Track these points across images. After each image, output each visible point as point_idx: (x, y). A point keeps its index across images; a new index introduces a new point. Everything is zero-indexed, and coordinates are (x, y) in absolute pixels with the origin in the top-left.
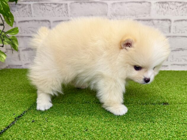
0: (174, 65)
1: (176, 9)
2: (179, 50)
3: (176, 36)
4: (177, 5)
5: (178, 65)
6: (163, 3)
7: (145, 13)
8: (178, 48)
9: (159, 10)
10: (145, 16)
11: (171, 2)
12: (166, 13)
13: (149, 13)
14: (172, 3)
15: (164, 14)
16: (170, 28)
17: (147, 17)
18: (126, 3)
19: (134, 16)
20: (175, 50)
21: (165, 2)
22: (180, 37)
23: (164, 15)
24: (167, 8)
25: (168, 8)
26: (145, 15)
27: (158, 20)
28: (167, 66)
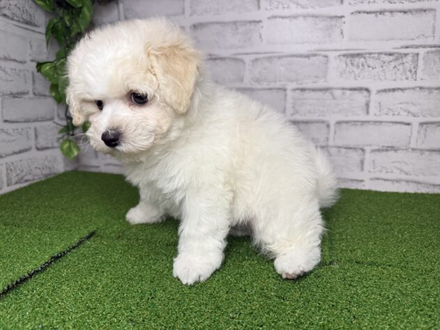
0: (377, 181)
1: (382, 67)
2: (387, 150)
3: (381, 122)
4: (382, 59)
5: (385, 180)
6: (353, 56)
7: (317, 77)
8: (386, 145)
9: (345, 70)
10: (315, 82)
11: (370, 54)
12: (359, 76)
13: (325, 77)
14: (372, 56)
15: (355, 77)
16: (367, 105)
17: (321, 84)
18: (280, 57)
19: (295, 83)
20: (379, 150)
21: (358, 55)
22: (391, 124)
23: (356, 79)
24: (361, 66)
25: (363, 66)
26: (315, 79)
27: (343, 89)
28: (362, 181)
